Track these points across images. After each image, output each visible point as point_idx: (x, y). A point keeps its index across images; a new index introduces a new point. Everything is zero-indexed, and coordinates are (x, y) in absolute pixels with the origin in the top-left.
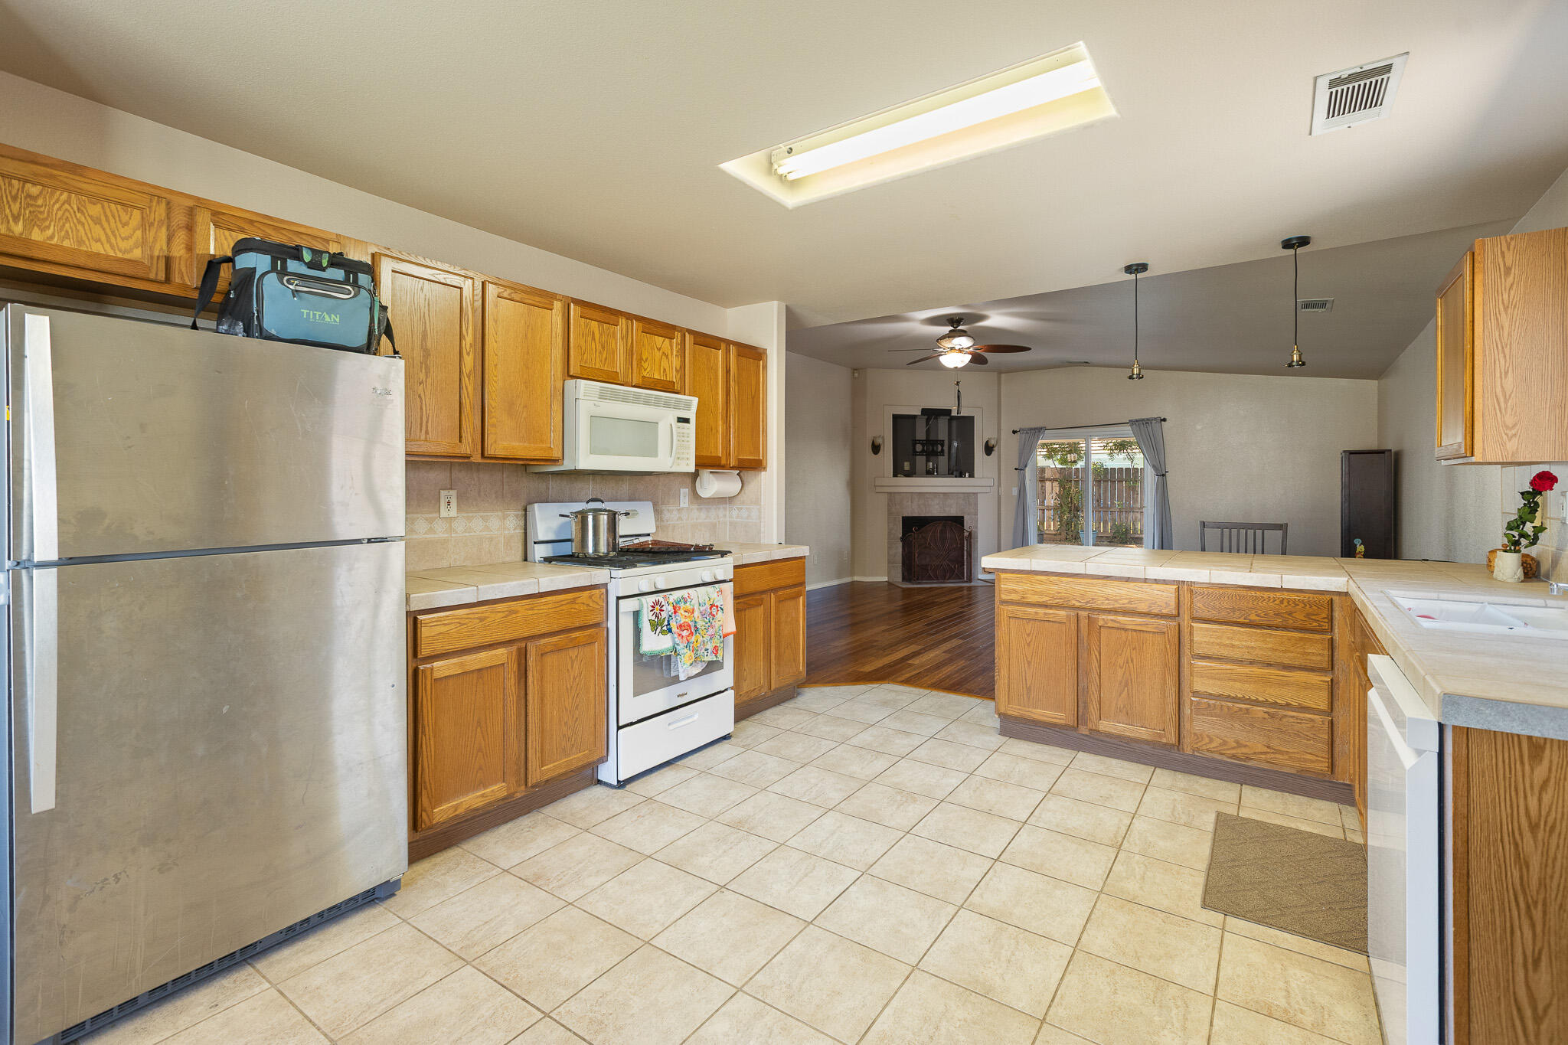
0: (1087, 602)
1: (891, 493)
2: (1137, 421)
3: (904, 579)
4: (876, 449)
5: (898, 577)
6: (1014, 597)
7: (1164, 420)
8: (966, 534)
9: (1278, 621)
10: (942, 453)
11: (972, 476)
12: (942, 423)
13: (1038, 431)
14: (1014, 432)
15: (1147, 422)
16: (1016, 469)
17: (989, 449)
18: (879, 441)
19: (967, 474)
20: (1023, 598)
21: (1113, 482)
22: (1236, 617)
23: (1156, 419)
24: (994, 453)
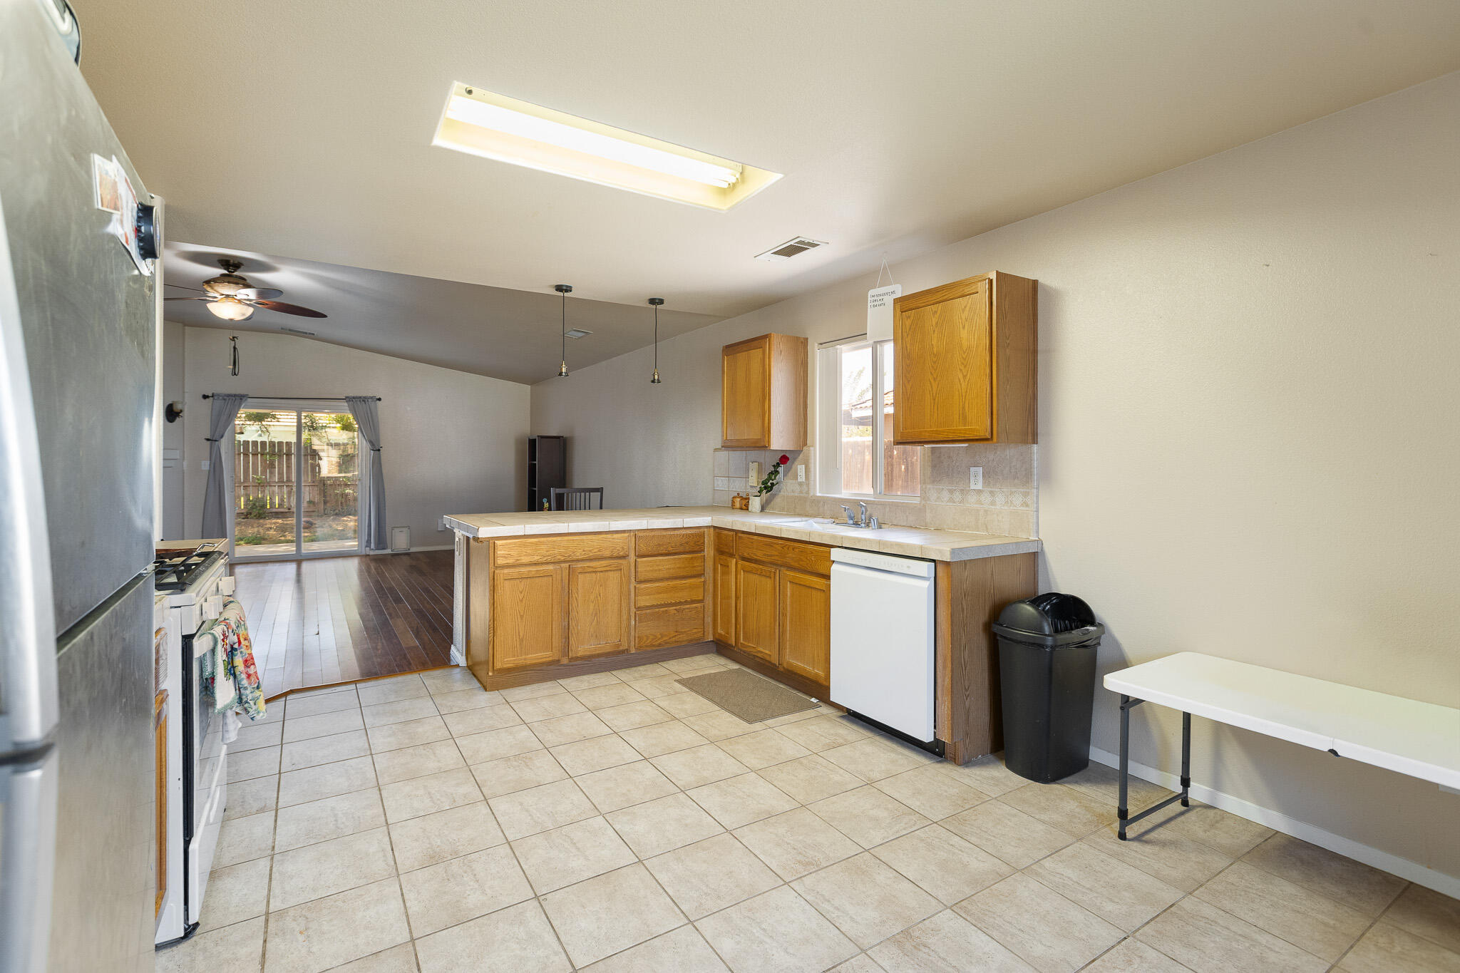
0: (569, 556)
2: (354, 398)
6: (511, 561)
7: (380, 399)
9: (681, 549)
13: (236, 399)
14: (205, 397)
15: (364, 400)
16: (208, 440)
17: (172, 414)
20: (518, 560)
21: (255, 454)
22: (662, 550)
23: (372, 398)
24: (178, 419)
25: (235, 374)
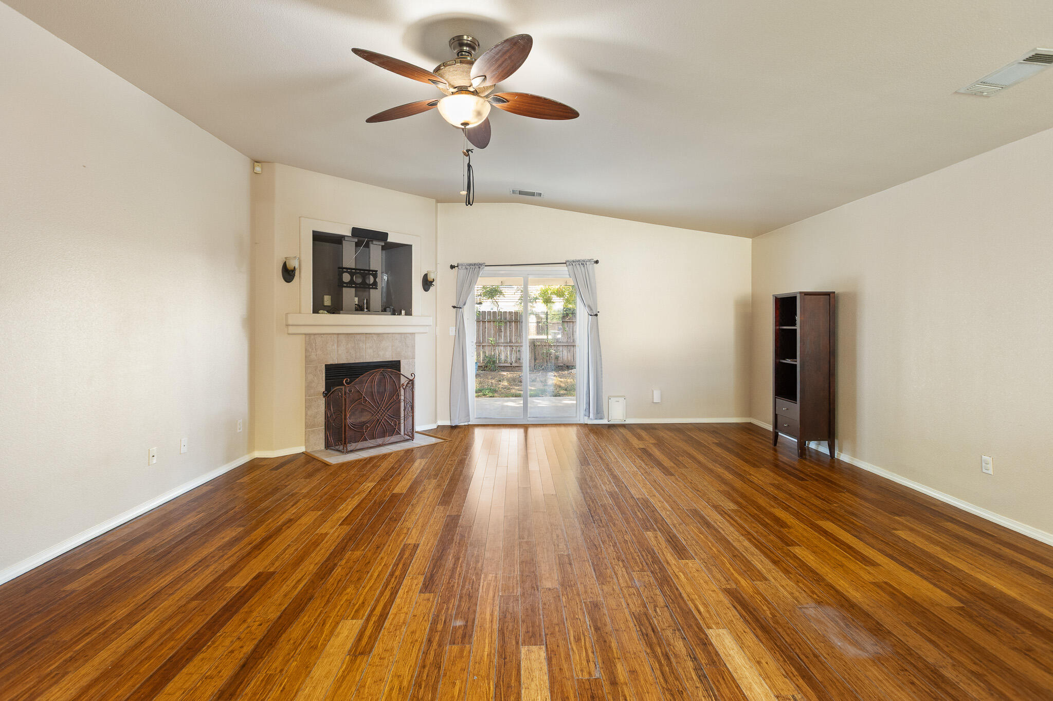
1: (310, 335)
2: (573, 262)
3: (328, 446)
4: (288, 274)
5: (317, 445)
7: (597, 262)
8: (403, 380)
10: (374, 286)
11: (409, 313)
12: (376, 250)
13: (476, 267)
14: (452, 267)
15: (583, 263)
16: (454, 307)
17: (427, 283)
18: (293, 264)
19: (403, 312)
21: (490, 322)
23: (590, 261)
24: (432, 288)
25: (469, 203)
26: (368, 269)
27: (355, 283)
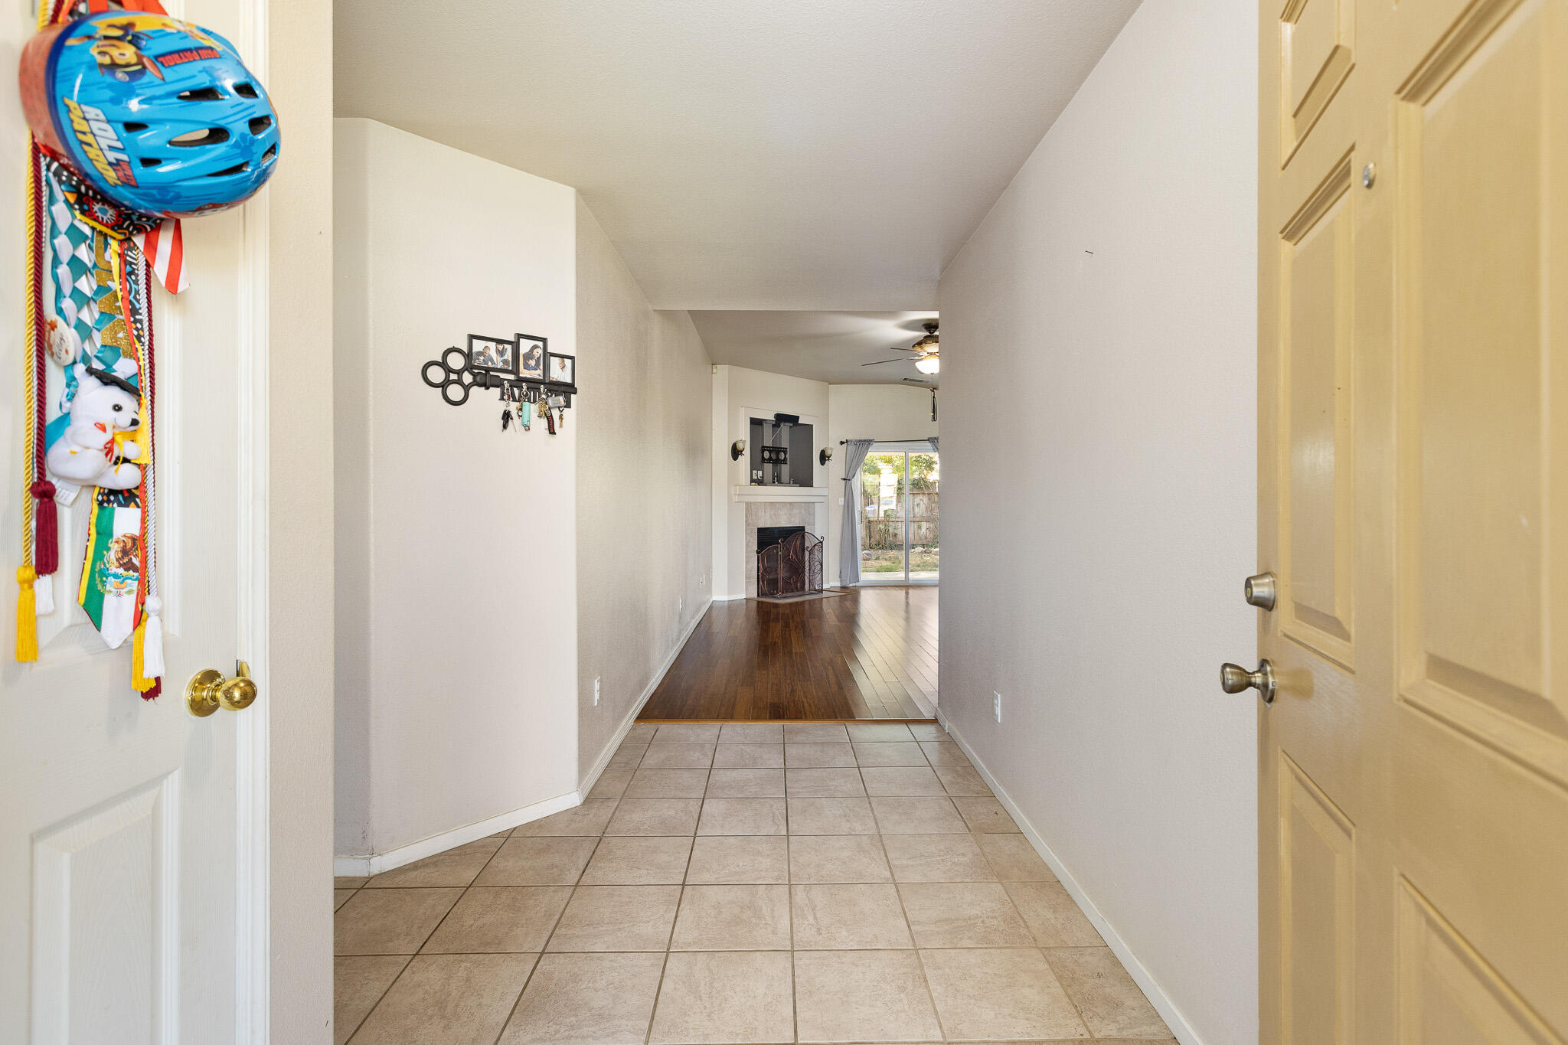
1: (749, 503)
2: (935, 438)
3: (759, 593)
4: (735, 453)
5: (754, 592)
10: (785, 461)
11: (811, 485)
12: (788, 430)
13: (866, 443)
14: (842, 443)
16: (845, 480)
18: (739, 444)
19: (807, 484)
24: (827, 462)
26: (778, 446)
27: (772, 460)
